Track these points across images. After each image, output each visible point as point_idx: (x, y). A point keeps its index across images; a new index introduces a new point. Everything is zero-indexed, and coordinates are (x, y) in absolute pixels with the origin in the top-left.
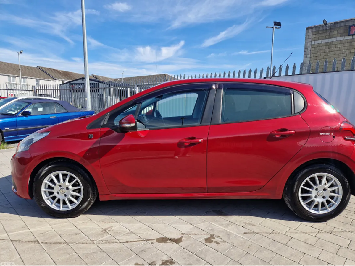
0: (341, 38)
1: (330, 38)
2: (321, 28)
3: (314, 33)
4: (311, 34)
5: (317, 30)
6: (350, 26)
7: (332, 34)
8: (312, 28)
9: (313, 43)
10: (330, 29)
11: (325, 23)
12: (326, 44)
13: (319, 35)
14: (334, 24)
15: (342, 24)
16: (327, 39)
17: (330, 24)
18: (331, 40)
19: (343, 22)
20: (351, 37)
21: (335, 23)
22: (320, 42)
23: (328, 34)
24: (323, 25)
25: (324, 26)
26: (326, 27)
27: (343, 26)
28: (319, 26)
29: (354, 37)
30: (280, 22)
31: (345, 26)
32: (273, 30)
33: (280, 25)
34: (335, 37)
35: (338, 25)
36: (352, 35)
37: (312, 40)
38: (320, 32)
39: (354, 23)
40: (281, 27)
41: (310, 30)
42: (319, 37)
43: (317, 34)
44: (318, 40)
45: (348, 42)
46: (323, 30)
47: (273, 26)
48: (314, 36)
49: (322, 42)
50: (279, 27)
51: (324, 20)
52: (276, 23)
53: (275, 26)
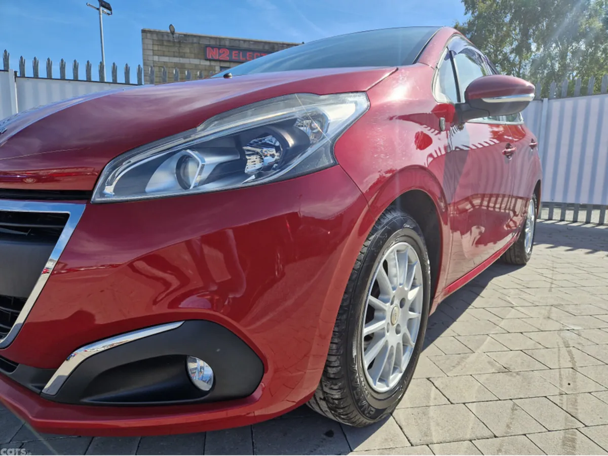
0: (196, 61)
1: (181, 57)
2: (166, 38)
3: (155, 43)
4: (150, 42)
5: (160, 38)
6: (207, 46)
7: (184, 51)
8: (150, 32)
9: (156, 58)
10: (179, 42)
11: (172, 30)
12: (176, 65)
13: (165, 49)
14: (183, 36)
15: (195, 40)
16: (177, 57)
17: (178, 35)
18: (182, 60)
19: (195, 36)
20: (207, 63)
21: (185, 35)
22: (166, 59)
23: (176, 49)
24: (168, 33)
25: (171, 35)
26: (173, 37)
27: (196, 43)
28: (163, 32)
29: (213, 63)
30: (109, 4)
31: (199, 43)
32: (100, 14)
33: (110, 9)
34: (187, 58)
35: (190, 40)
36: (210, 60)
37: (153, 53)
38: (165, 43)
39: (210, 42)
40: (112, 14)
41: (149, 35)
42: (164, 51)
43: (160, 45)
44: (164, 56)
45: (205, 70)
46: (169, 41)
47: (98, 7)
48: (156, 48)
49: (171, 61)
50: (109, 12)
51: (171, 25)
52: (103, 3)
53: (102, 8)
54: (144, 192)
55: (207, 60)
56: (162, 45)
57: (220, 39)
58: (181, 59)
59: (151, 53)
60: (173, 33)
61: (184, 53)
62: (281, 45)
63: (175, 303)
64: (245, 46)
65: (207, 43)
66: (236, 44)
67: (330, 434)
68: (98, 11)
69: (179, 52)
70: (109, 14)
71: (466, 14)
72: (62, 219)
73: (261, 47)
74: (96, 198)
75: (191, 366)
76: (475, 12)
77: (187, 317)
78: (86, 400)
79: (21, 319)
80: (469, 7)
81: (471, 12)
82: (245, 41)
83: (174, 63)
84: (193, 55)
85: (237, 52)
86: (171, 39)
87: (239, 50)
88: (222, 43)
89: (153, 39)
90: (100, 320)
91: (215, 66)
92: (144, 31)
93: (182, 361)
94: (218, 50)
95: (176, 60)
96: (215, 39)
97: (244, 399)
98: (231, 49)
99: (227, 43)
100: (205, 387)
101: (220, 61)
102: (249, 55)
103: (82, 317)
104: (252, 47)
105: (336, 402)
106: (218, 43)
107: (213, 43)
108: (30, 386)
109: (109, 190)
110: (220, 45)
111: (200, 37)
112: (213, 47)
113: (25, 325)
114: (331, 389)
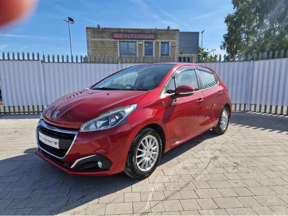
0: (109, 40)
1: (103, 38)
2: (96, 30)
3: (92, 33)
5: (94, 30)
6: (114, 33)
7: (104, 35)
8: (90, 28)
9: (92, 39)
10: (102, 32)
12: (101, 42)
15: (108, 30)
17: (101, 29)
20: (114, 40)
22: (96, 39)
23: (100, 35)
24: (97, 28)
27: (109, 32)
28: (95, 28)
29: (116, 40)
30: (72, 19)
31: (110, 32)
32: (69, 24)
33: (73, 21)
34: (105, 38)
35: (106, 30)
36: (115, 39)
37: (91, 37)
38: (96, 33)
39: (115, 31)
40: (74, 23)
41: (89, 30)
42: (95, 36)
43: (94, 33)
44: (95, 38)
45: (113, 43)
46: (97, 32)
47: (68, 21)
48: (92, 35)
49: (98, 40)
50: (73, 22)
51: (98, 25)
52: (70, 19)
53: (70, 21)
54: (89, 129)
55: (113, 39)
56: (95, 33)
57: (119, 29)
58: (103, 39)
59: (90, 37)
60: (99, 28)
61: (104, 36)
62: (146, 30)
63: (95, 151)
64: (130, 31)
65: (113, 31)
66: (126, 31)
67: (131, 181)
68: (68, 23)
69: (102, 36)
70: (73, 23)
71: (234, 9)
72: (74, 135)
73: (137, 32)
74: (80, 131)
75: (98, 163)
76: (239, 8)
77: (97, 154)
78: (79, 169)
79: (67, 154)
80: (235, 5)
81: (236, 8)
82: (130, 29)
83: (100, 41)
84: (108, 37)
85: (126, 34)
86: (98, 30)
87: (127, 33)
88: (120, 31)
89: (91, 31)
90: (81, 154)
91: (117, 41)
92: (87, 28)
93: (96, 162)
94: (118, 34)
95: (100, 39)
96: (117, 29)
97: (108, 169)
98: (124, 33)
99: (122, 31)
100: (101, 167)
101: (119, 39)
102: (132, 35)
103: (78, 154)
104: (133, 32)
105: (130, 172)
106: (118, 31)
107: (116, 31)
108: (68, 167)
109: (82, 129)
110: (119, 32)
111: (111, 29)
112: (116, 33)
113: (68, 155)
114: (128, 169)
